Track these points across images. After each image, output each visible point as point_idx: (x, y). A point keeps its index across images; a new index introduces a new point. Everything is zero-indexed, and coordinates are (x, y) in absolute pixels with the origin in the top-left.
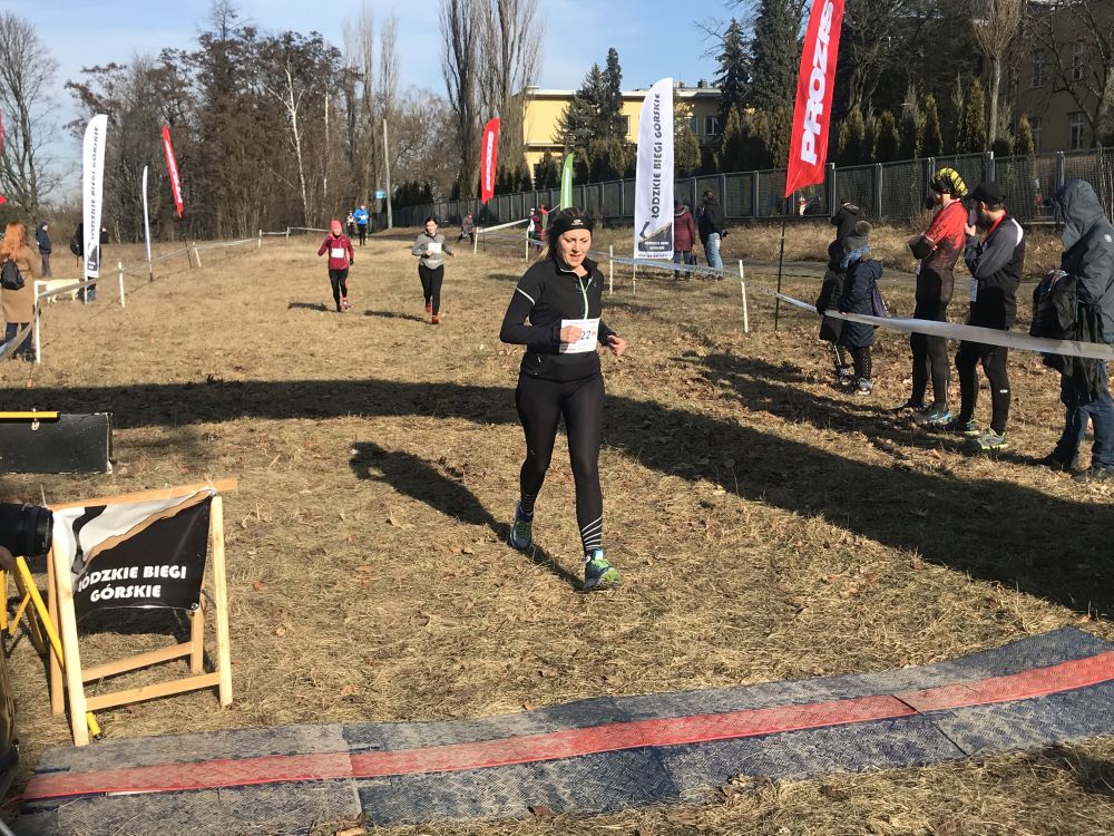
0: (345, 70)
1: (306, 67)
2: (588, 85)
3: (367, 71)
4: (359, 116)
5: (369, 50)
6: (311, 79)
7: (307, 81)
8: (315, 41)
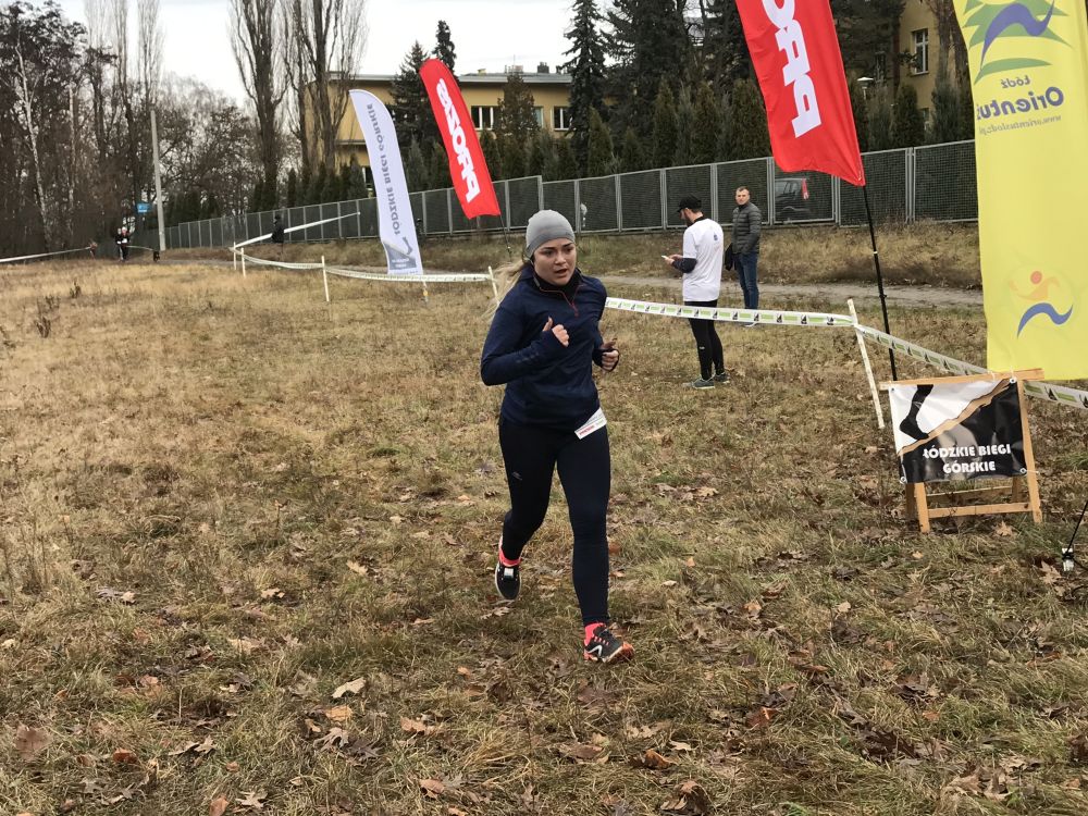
0: (90, 51)
1: (38, 48)
2: (409, 68)
3: (120, 50)
4: (108, 109)
5: (123, 25)
6: (47, 64)
7: (42, 66)
8: (51, 15)
